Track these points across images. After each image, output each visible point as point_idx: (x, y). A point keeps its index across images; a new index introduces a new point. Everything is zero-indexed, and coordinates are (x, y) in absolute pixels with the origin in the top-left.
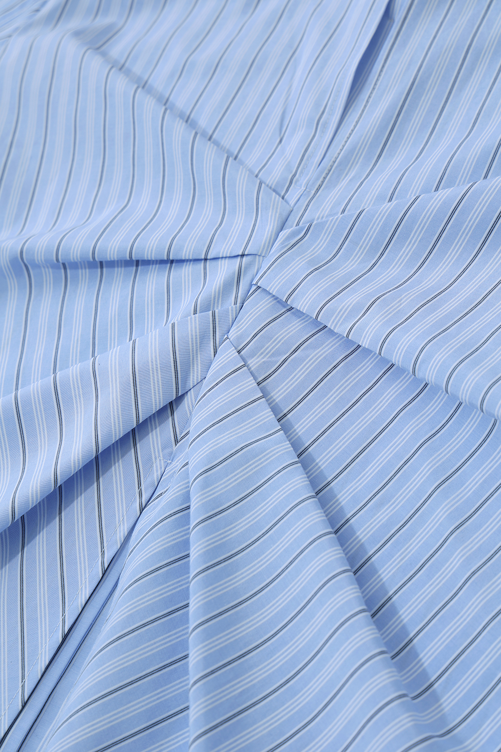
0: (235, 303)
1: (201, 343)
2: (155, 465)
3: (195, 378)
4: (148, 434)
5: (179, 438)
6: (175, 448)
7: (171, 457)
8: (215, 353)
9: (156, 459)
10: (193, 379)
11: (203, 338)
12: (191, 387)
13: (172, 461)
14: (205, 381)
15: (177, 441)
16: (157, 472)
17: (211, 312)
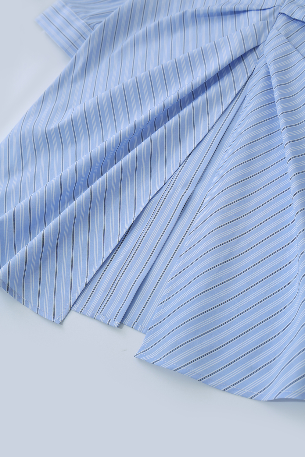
0: (274, 19)
1: (264, 30)
2: (251, 66)
3: (263, 40)
4: (247, 57)
5: (259, 58)
6: (258, 61)
7: (257, 63)
8: (269, 33)
9: (252, 64)
10: (262, 41)
11: (264, 29)
12: (261, 43)
13: (258, 64)
14: (266, 42)
15: (258, 59)
16: (253, 67)
17: (266, 21)
